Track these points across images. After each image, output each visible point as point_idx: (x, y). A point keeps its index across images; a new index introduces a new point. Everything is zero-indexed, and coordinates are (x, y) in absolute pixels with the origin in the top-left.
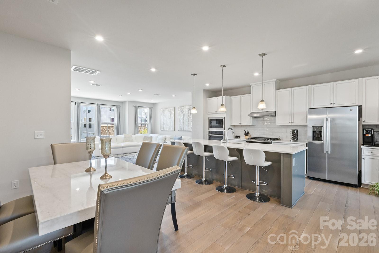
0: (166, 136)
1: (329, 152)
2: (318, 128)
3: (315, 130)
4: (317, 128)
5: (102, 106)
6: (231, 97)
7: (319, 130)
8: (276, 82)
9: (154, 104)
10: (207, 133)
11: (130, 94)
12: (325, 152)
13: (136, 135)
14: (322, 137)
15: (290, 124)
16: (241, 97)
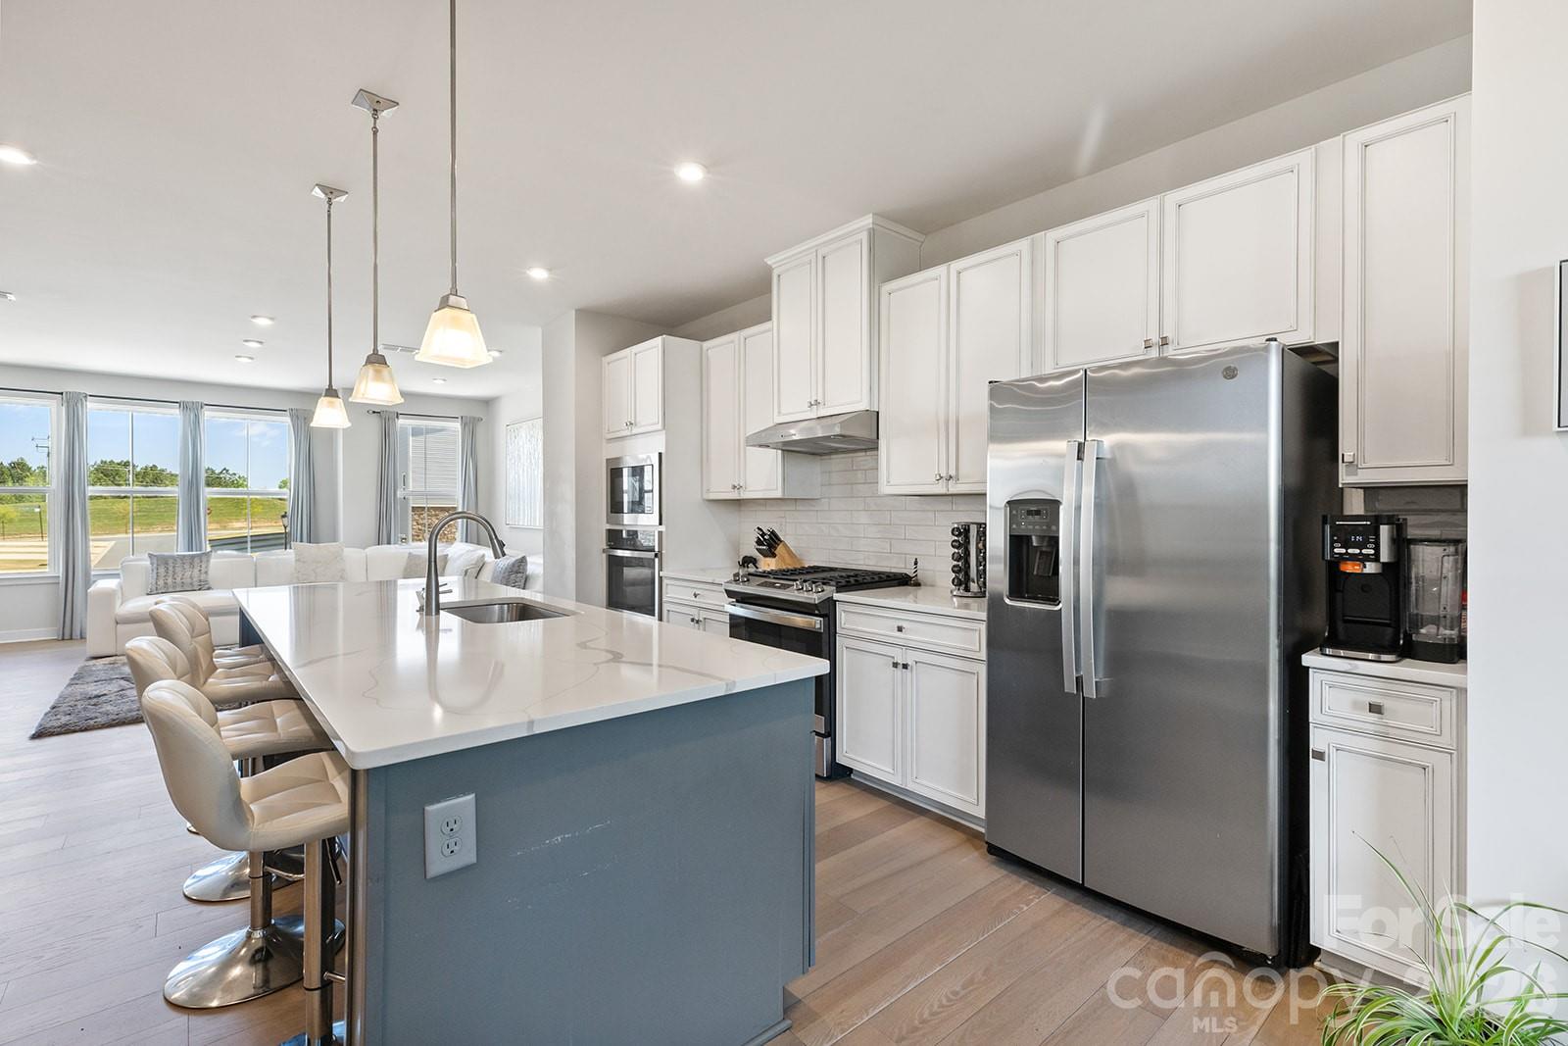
0: (483, 556)
1: (1090, 692)
2: (1038, 513)
3: (1025, 527)
4: (1030, 513)
5: (207, 414)
6: (706, 344)
7: (1041, 525)
8: (872, 234)
9: (488, 403)
10: (602, 542)
11: (258, 345)
12: (1070, 687)
13: (385, 547)
14: (1058, 574)
15: (940, 489)
16: (742, 340)
